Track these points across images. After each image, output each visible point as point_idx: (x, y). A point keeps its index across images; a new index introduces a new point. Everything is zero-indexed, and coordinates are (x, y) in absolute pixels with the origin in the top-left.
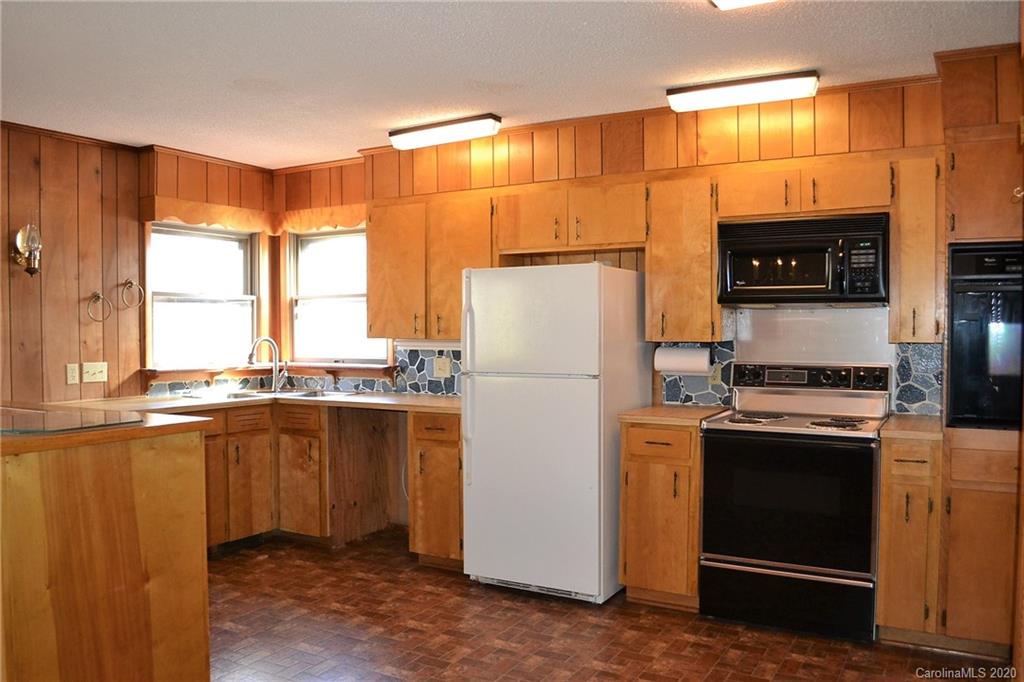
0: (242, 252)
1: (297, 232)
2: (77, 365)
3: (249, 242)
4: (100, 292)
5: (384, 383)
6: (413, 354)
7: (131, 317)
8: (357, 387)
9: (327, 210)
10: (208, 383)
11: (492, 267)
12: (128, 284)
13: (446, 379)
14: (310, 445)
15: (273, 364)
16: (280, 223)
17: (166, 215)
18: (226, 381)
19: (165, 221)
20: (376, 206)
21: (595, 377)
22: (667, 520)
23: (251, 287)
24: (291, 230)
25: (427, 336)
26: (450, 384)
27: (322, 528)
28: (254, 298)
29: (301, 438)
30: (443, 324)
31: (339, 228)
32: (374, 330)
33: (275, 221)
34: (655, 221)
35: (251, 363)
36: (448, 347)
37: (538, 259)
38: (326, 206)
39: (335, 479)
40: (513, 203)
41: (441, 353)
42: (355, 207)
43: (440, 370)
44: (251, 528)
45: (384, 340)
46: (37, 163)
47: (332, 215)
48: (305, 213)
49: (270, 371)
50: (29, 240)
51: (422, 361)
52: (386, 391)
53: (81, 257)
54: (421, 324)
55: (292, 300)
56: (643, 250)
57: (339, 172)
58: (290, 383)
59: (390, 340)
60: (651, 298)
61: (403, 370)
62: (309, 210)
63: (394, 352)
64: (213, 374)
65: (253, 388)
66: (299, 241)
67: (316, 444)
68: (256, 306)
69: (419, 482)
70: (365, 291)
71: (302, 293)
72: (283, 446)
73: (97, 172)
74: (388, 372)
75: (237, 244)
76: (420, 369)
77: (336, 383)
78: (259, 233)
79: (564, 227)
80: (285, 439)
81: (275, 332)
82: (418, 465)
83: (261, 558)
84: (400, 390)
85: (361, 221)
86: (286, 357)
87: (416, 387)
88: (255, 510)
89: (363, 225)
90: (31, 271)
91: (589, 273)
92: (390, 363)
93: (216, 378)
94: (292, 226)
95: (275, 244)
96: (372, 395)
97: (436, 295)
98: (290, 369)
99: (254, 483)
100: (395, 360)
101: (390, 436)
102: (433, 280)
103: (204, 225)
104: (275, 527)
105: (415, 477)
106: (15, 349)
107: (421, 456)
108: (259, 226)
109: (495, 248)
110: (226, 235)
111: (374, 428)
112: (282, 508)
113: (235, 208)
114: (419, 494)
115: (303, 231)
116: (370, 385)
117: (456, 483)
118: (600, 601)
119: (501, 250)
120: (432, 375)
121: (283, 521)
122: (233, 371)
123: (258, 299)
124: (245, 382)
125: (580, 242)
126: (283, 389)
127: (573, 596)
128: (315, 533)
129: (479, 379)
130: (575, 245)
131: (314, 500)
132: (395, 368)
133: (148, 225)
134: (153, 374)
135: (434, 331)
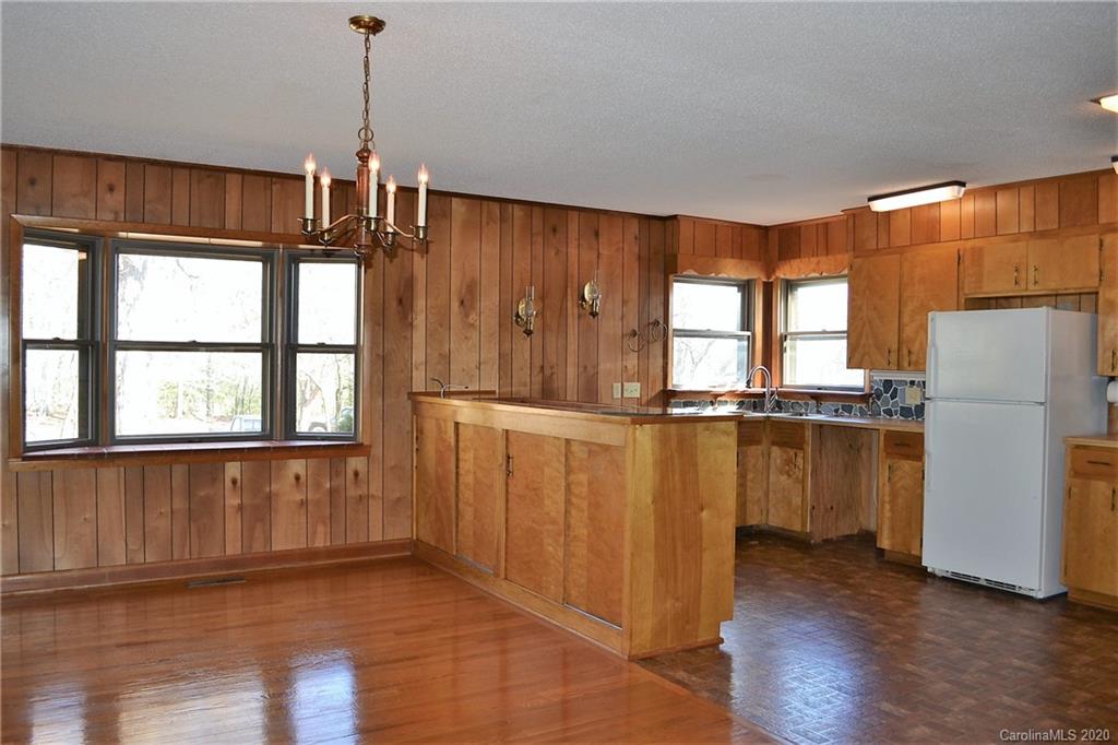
0: (740, 294)
1: (788, 277)
2: (620, 384)
3: (745, 288)
4: (637, 329)
5: (861, 408)
6: (888, 384)
7: (657, 349)
8: (836, 411)
9: (814, 260)
10: (712, 403)
11: (958, 310)
12: (657, 323)
13: (917, 406)
14: (796, 455)
15: (765, 390)
16: (774, 271)
17: (685, 269)
18: (726, 402)
19: (685, 273)
20: (856, 257)
21: (1041, 404)
22: (1105, 531)
23: (746, 323)
24: (782, 276)
25: (900, 368)
26: (920, 410)
27: (804, 525)
28: (749, 333)
29: (788, 450)
30: (914, 358)
31: (824, 274)
32: (852, 363)
33: (769, 269)
34: (1108, 267)
35: (748, 386)
36: (917, 378)
37: (1002, 301)
38: (813, 256)
39: (815, 484)
40: (978, 254)
41: (912, 383)
42: (839, 257)
43: (911, 398)
44: (745, 519)
45: (862, 371)
46: (597, 234)
47: (818, 263)
48: (795, 263)
49: (764, 395)
50: (592, 291)
51: (896, 390)
52: (863, 414)
53: (624, 302)
54: (894, 357)
55: (781, 335)
56: (1097, 293)
57: (824, 227)
58: (779, 406)
59: (867, 371)
60: (1103, 336)
61: (878, 397)
62: (799, 260)
63: (870, 381)
64: (717, 396)
65: (747, 409)
66: (790, 286)
67: (800, 455)
68: (752, 340)
69: (887, 489)
70: (845, 328)
71: (792, 329)
72: (773, 455)
73: (636, 238)
74: (864, 398)
75: (736, 288)
76: (893, 397)
77: (817, 406)
78: (755, 280)
79: (1023, 275)
80: (776, 451)
81: (767, 362)
82: (887, 474)
83: (753, 543)
84: (876, 414)
85: (844, 269)
86: (776, 384)
87: (889, 412)
88: (749, 505)
89: (846, 272)
90: (594, 314)
91: (1039, 316)
92: (867, 391)
93: (719, 399)
94: (785, 272)
95: (768, 290)
96: (849, 417)
97: (908, 331)
98: (779, 394)
99: (749, 484)
100: (872, 388)
101: (864, 454)
102: (906, 319)
103: (713, 275)
104: (764, 522)
105: (884, 484)
106: (581, 369)
107: (890, 467)
108: (756, 274)
109: (961, 293)
110: (728, 282)
111: (850, 446)
112: (770, 506)
113: (736, 260)
114: (887, 499)
115: (793, 277)
116: (848, 409)
117: (919, 491)
118: (1041, 596)
119: (966, 295)
120: (903, 402)
121: (770, 517)
122: (732, 393)
123: (754, 334)
124: (741, 404)
125: (1037, 287)
126: (773, 411)
127: (1017, 591)
128: (797, 527)
129: (940, 403)
130: (1033, 290)
131: (797, 501)
132: (871, 395)
133: (671, 277)
134: (674, 394)
135: (906, 364)
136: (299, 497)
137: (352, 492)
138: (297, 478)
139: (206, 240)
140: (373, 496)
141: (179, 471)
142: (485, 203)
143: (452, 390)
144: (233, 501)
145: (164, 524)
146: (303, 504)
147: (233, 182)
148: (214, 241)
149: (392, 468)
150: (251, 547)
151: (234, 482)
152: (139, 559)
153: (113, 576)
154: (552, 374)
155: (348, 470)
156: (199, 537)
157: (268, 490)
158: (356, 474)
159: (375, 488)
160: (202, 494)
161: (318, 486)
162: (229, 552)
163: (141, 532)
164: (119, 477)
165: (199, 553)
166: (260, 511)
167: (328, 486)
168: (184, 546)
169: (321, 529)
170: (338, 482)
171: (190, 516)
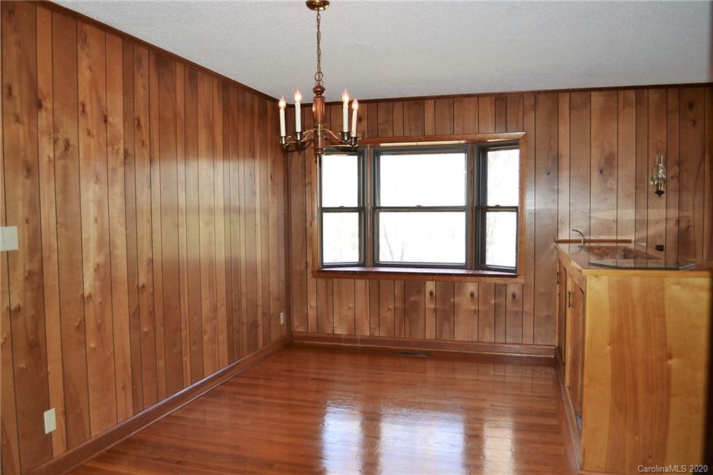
136: (473, 307)
137: (510, 307)
138: (472, 295)
139: (415, 144)
140: (526, 312)
141: (399, 284)
142: (621, 92)
143: (592, 238)
144: (430, 305)
145: (390, 315)
146: (477, 312)
147: (429, 106)
148: (419, 143)
149: (541, 294)
150: (441, 336)
151: (431, 294)
152: (377, 334)
153: (362, 341)
154: (688, 227)
155: (508, 293)
156: (410, 325)
157: (452, 301)
158: (514, 296)
159: (528, 307)
160: (412, 299)
161: (486, 302)
162: (428, 337)
163: (377, 319)
164: (366, 285)
165: (410, 335)
166: (447, 313)
167: (493, 302)
168: (401, 330)
169: (487, 330)
170: (501, 300)
171: (405, 313)
